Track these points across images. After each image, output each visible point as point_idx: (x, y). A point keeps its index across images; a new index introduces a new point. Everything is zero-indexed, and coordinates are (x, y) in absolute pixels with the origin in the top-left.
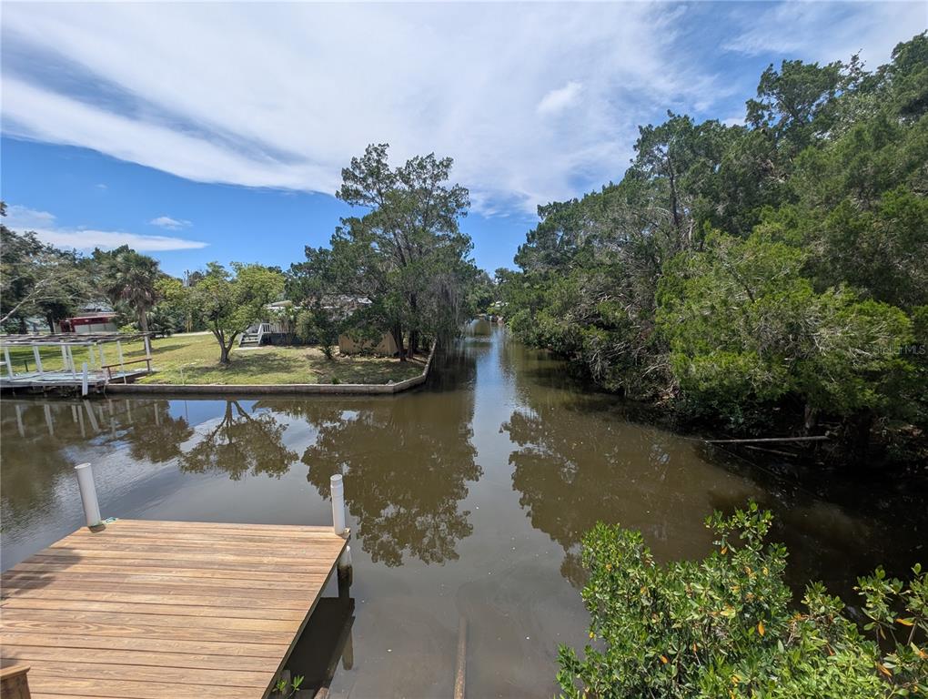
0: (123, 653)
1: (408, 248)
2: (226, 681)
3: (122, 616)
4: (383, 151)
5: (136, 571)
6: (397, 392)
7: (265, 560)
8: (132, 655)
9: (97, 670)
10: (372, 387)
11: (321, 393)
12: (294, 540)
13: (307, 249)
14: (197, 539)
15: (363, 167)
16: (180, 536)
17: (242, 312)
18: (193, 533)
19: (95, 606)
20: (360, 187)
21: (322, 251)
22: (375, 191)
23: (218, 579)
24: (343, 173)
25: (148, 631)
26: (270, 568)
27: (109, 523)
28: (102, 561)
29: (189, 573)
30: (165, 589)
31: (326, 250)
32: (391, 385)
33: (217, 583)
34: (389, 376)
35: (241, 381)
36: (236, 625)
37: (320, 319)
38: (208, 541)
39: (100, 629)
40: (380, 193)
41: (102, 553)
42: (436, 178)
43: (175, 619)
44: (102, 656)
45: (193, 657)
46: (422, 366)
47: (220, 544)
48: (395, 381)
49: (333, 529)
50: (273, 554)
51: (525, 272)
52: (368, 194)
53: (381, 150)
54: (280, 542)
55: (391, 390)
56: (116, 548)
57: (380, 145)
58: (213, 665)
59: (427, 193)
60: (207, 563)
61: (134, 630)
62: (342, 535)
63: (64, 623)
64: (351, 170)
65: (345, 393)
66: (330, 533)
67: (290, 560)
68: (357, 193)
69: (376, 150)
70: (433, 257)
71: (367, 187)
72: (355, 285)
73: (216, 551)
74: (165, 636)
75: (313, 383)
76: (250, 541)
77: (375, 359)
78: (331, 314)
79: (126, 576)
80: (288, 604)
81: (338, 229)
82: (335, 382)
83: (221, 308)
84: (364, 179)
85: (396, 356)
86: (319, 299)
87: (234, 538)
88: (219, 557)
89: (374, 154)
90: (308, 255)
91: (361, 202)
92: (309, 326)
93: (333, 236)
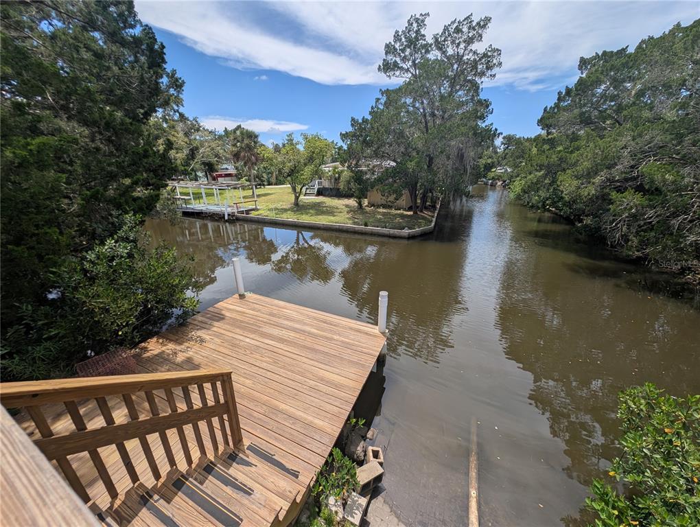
0: (264, 371)
1: (433, 115)
2: (320, 406)
3: (261, 349)
4: (423, 21)
5: (265, 325)
6: (411, 237)
7: (335, 337)
8: (269, 373)
9: (253, 376)
10: (392, 231)
11: (355, 232)
12: (351, 329)
13: (353, 119)
14: (294, 314)
15: (403, 40)
16: (285, 310)
17: (308, 171)
18: (291, 310)
19: (248, 340)
20: (398, 60)
21: (365, 121)
22: (410, 63)
23: (309, 342)
24: (385, 48)
25: (275, 362)
26: (338, 343)
27: (248, 294)
28: (248, 315)
29: (292, 334)
30: (281, 340)
31: (367, 119)
32: (406, 232)
33: (308, 344)
34: (405, 225)
35: (306, 219)
36: (322, 373)
37: (358, 177)
38: (301, 318)
39: (252, 353)
40: (414, 64)
41: (248, 311)
42: (470, 41)
43: (288, 359)
44: (254, 369)
45: (300, 385)
46: (430, 220)
47: (308, 321)
48: (410, 228)
49: (377, 327)
50: (340, 336)
51: (548, 134)
52: (404, 66)
53: (420, 22)
54: (343, 327)
55: (406, 235)
56: (253, 310)
57: (421, 15)
58: (311, 394)
59: (459, 58)
60: (301, 330)
61: (268, 359)
62: (383, 333)
63: (234, 345)
64: (393, 43)
65: (372, 234)
66: (375, 330)
67: (352, 341)
68: (396, 65)
69: (417, 20)
70: (457, 120)
71: (404, 59)
72: (386, 149)
73: (305, 324)
74: (284, 367)
75: (350, 225)
76: (325, 322)
77: (394, 211)
78: (366, 173)
79: (260, 327)
80: (353, 370)
81: (378, 100)
82: (366, 225)
83: (295, 167)
84: (403, 51)
85: (410, 209)
86: (358, 161)
87: (315, 318)
88: (308, 328)
89: (415, 25)
90: (352, 125)
91: (398, 73)
92: (349, 182)
93: (372, 108)
